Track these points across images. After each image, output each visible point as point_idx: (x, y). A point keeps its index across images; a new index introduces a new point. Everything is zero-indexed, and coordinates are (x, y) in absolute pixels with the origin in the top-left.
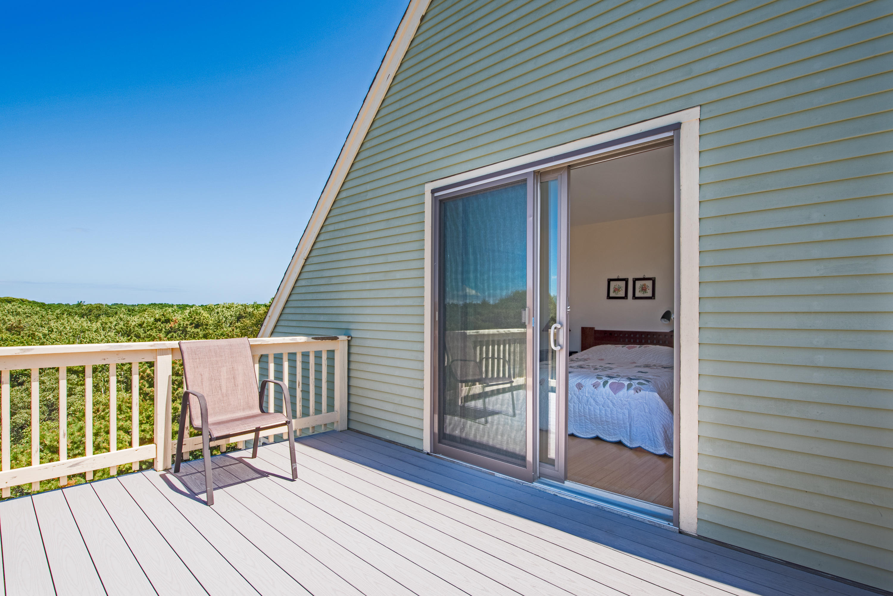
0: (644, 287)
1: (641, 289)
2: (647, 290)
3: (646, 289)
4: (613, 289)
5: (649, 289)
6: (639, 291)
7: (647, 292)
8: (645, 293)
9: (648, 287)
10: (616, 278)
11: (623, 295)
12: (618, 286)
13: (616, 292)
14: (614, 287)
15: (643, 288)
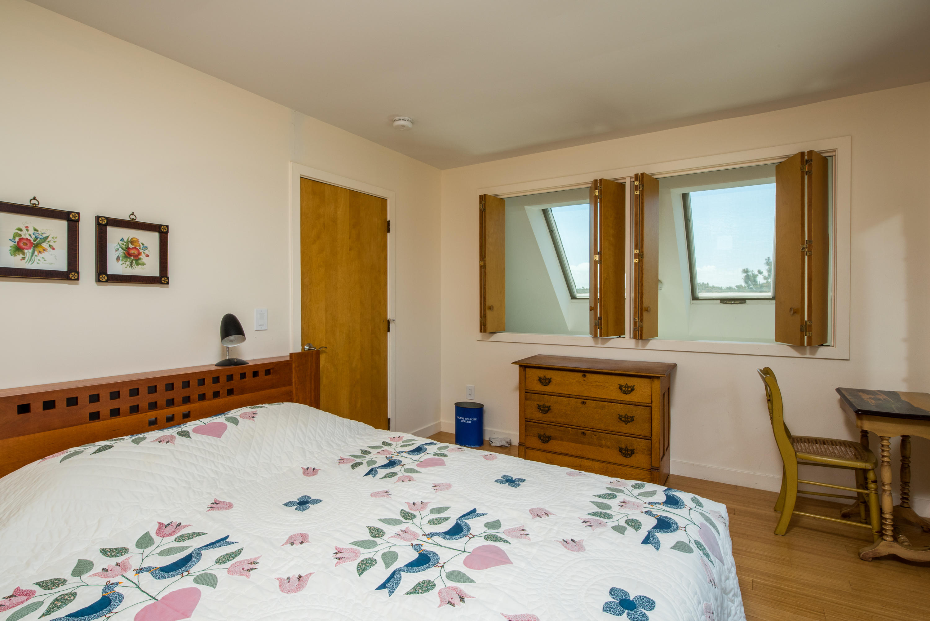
0: (131, 246)
1: (121, 251)
2: (143, 256)
3: (139, 254)
4: (12, 240)
5: (147, 256)
6: (118, 258)
7: (143, 264)
8: (138, 264)
9: (145, 248)
10: (26, 202)
11: (62, 265)
12: (31, 231)
13: (28, 252)
14: (16, 235)
15: (129, 248)
